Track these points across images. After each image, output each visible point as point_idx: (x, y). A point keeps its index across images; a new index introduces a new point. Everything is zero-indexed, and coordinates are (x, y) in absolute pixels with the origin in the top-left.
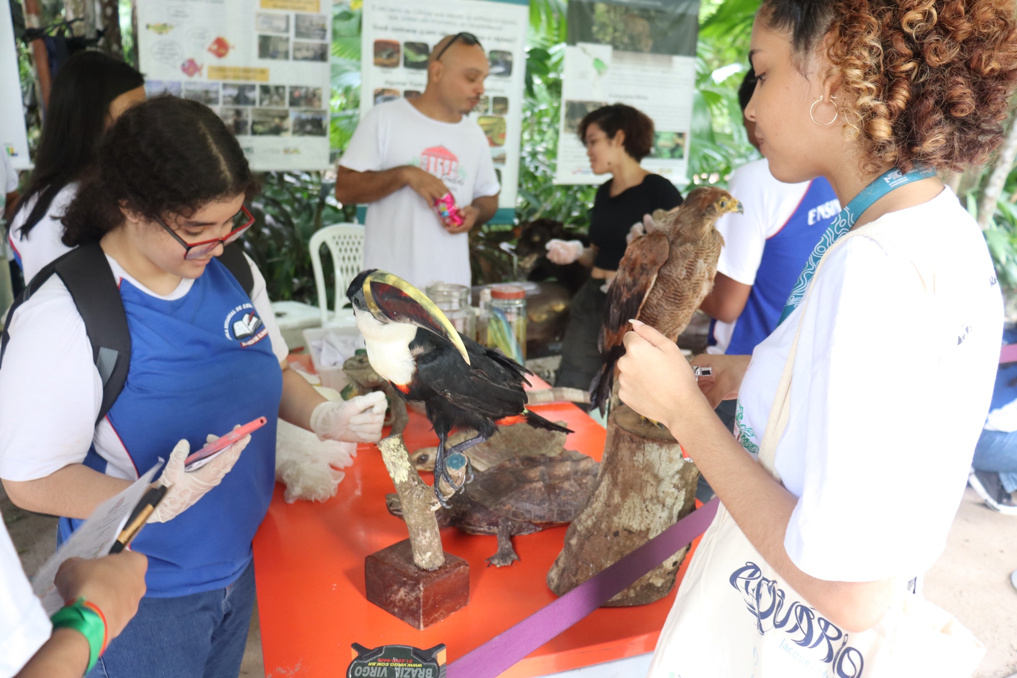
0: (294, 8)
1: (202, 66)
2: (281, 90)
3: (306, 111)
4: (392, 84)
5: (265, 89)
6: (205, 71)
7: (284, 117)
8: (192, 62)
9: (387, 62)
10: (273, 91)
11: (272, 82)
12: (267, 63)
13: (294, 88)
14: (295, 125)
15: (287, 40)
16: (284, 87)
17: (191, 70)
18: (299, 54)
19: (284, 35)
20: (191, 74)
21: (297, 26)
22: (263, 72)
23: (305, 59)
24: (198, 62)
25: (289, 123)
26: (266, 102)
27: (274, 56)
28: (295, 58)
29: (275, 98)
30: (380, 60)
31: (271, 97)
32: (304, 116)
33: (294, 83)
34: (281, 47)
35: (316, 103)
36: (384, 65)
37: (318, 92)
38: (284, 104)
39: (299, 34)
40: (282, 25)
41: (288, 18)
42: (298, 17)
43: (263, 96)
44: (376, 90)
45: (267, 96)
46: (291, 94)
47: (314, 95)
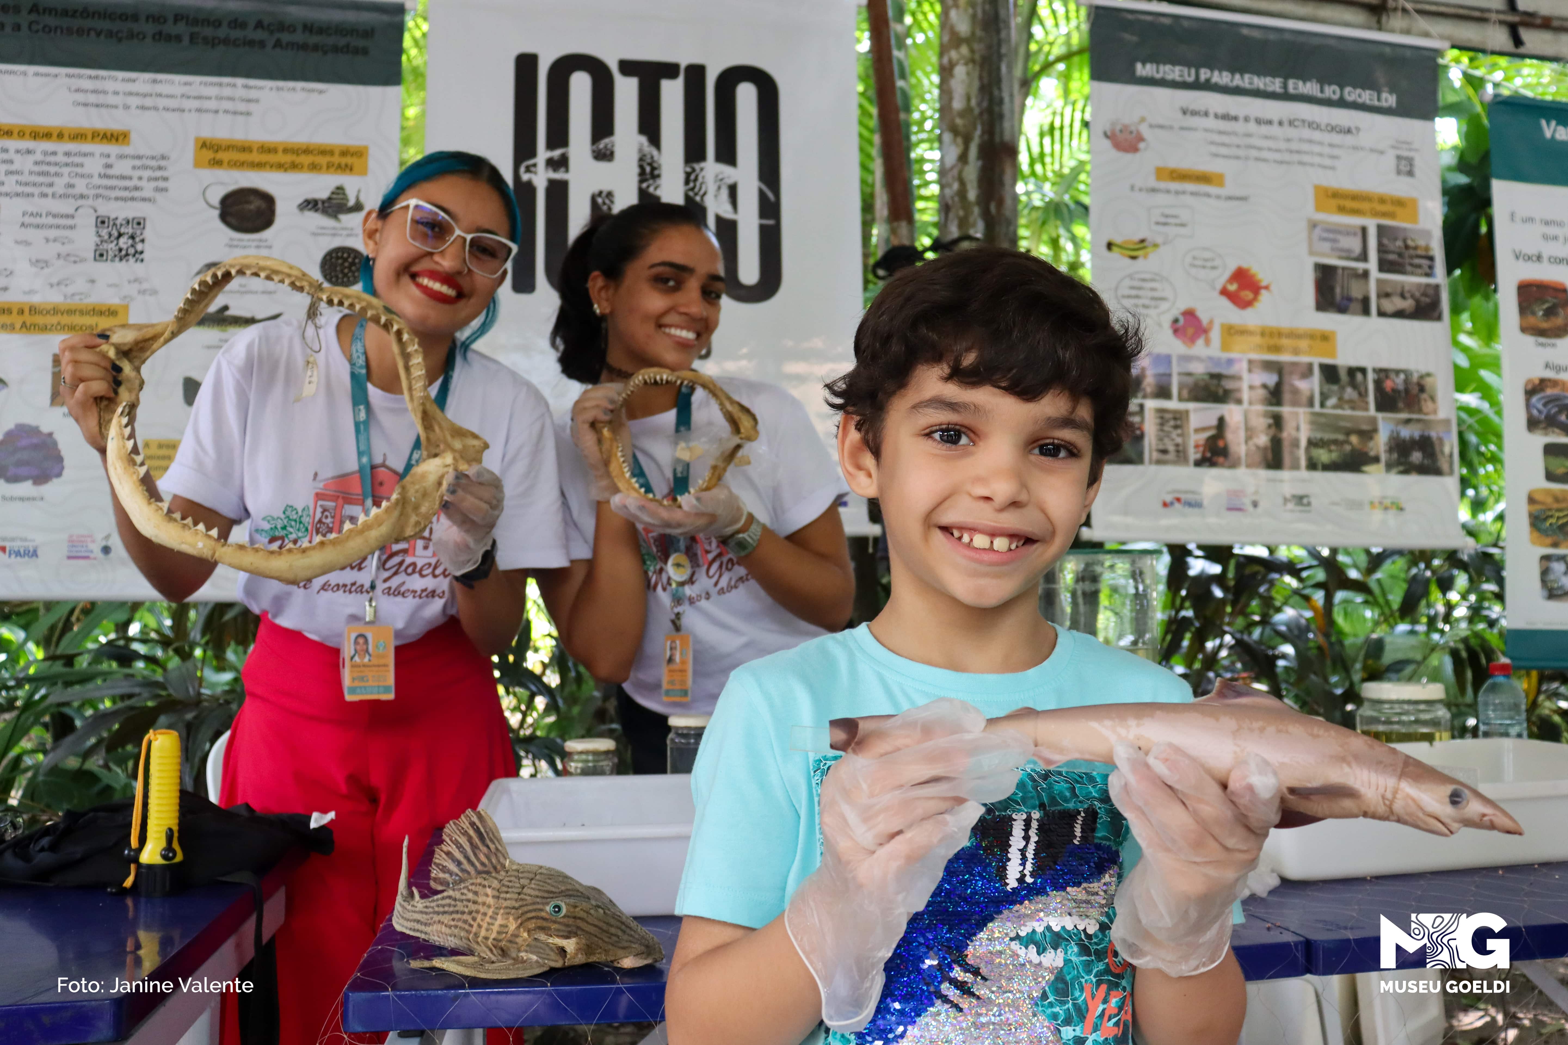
0: (1375, 214)
1: (1211, 322)
2: (1359, 376)
3: (1408, 421)
4: (1558, 369)
5: (1330, 373)
6: (1215, 335)
7: (1368, 434)
8: (1190, 314)
9: (1545, 325)
10: (1344, 376)
11: (1344, 359)
12: (1329, 321)
13: (1383, 373)
14: (1390, 450)
15: (1366, 274)
16: (1363, 371)
17: (1190, 331)
18: (1389, 306)
19: (1360, 266)
20: (1191, 340)
21: (1382, 249)
22: (1325, 337)
23: (1400, 314)
24: (1204, 317)
25: (1381, 443)
26: (1332, 401)
27: (1342, 310)
28: (1381, 314)
29: (1350, 393)
30: (1532, 320)
31: (1343, 388)
32: (1406, 433)
33: (1385, 363)
34: (1356, 291)
35: (1428, 406)
36: (1541, 333)
37: (1428, 381)
38: (1366, 409)
39: (1385, 266)
40: (1356, 245)
41: (1364, 230)
42: (1382, 230)
43: (1326, 387)
44: (1529, 381)
45: (1335, 388)
46: (1378, 384)
47: (1422, 389)
